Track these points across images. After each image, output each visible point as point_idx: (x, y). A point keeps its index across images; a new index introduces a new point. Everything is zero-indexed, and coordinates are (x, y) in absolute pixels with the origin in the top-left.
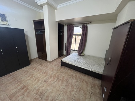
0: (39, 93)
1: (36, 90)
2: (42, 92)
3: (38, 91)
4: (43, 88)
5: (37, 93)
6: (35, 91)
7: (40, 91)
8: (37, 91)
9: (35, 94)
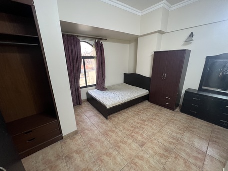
0: (166, 153)
1: (161, 159)
2: (164, 149)
3: (161, 155)
4: (156, 148)
5: (166, 157)
6: (163, 160)
7: (162, 152)
8: (162, 157)
9: (170, 160)
